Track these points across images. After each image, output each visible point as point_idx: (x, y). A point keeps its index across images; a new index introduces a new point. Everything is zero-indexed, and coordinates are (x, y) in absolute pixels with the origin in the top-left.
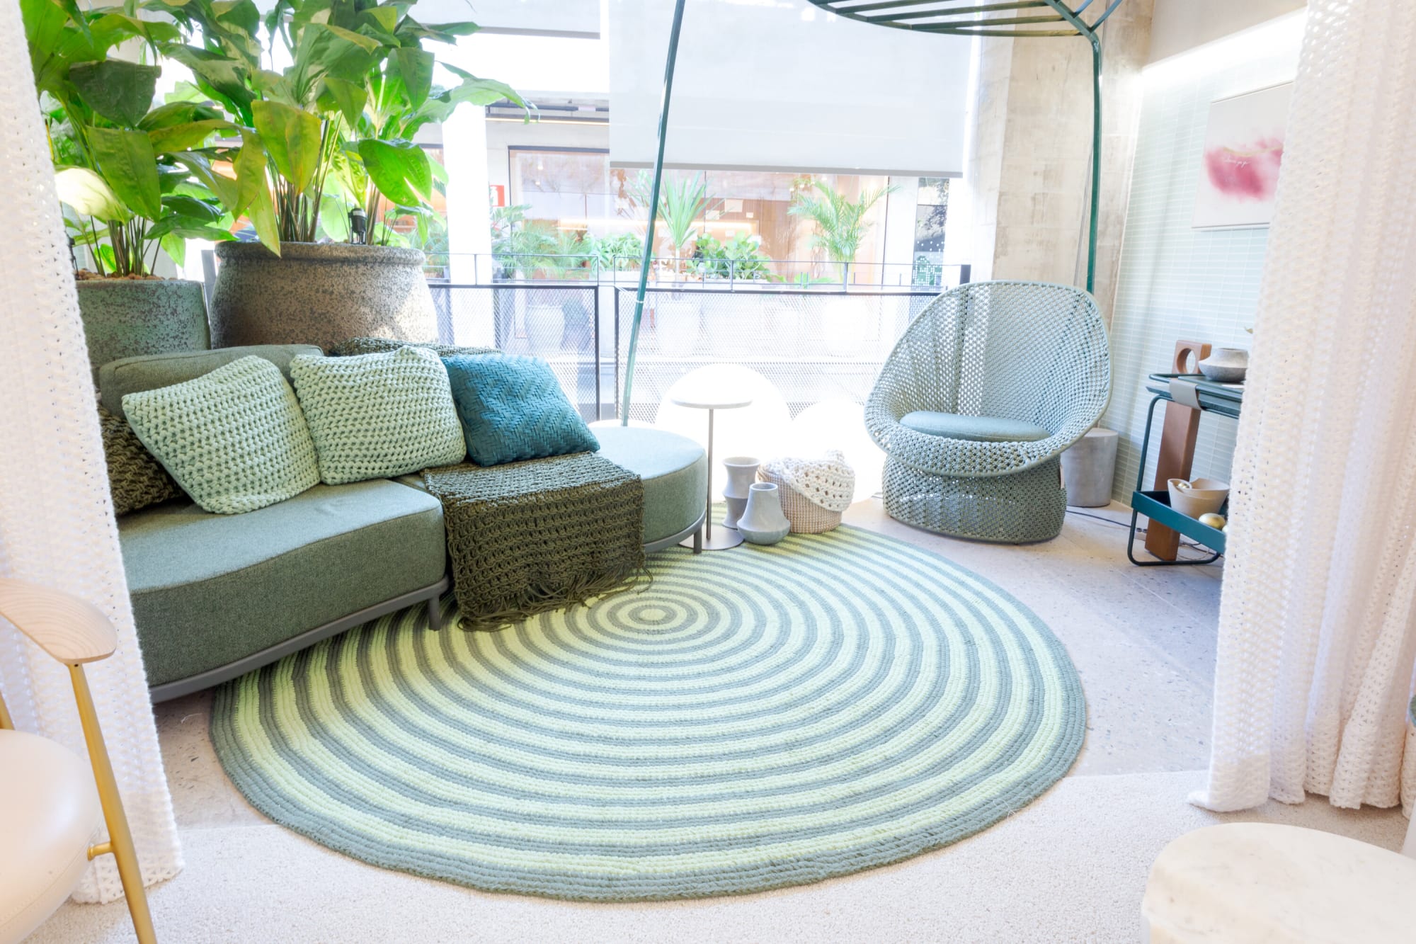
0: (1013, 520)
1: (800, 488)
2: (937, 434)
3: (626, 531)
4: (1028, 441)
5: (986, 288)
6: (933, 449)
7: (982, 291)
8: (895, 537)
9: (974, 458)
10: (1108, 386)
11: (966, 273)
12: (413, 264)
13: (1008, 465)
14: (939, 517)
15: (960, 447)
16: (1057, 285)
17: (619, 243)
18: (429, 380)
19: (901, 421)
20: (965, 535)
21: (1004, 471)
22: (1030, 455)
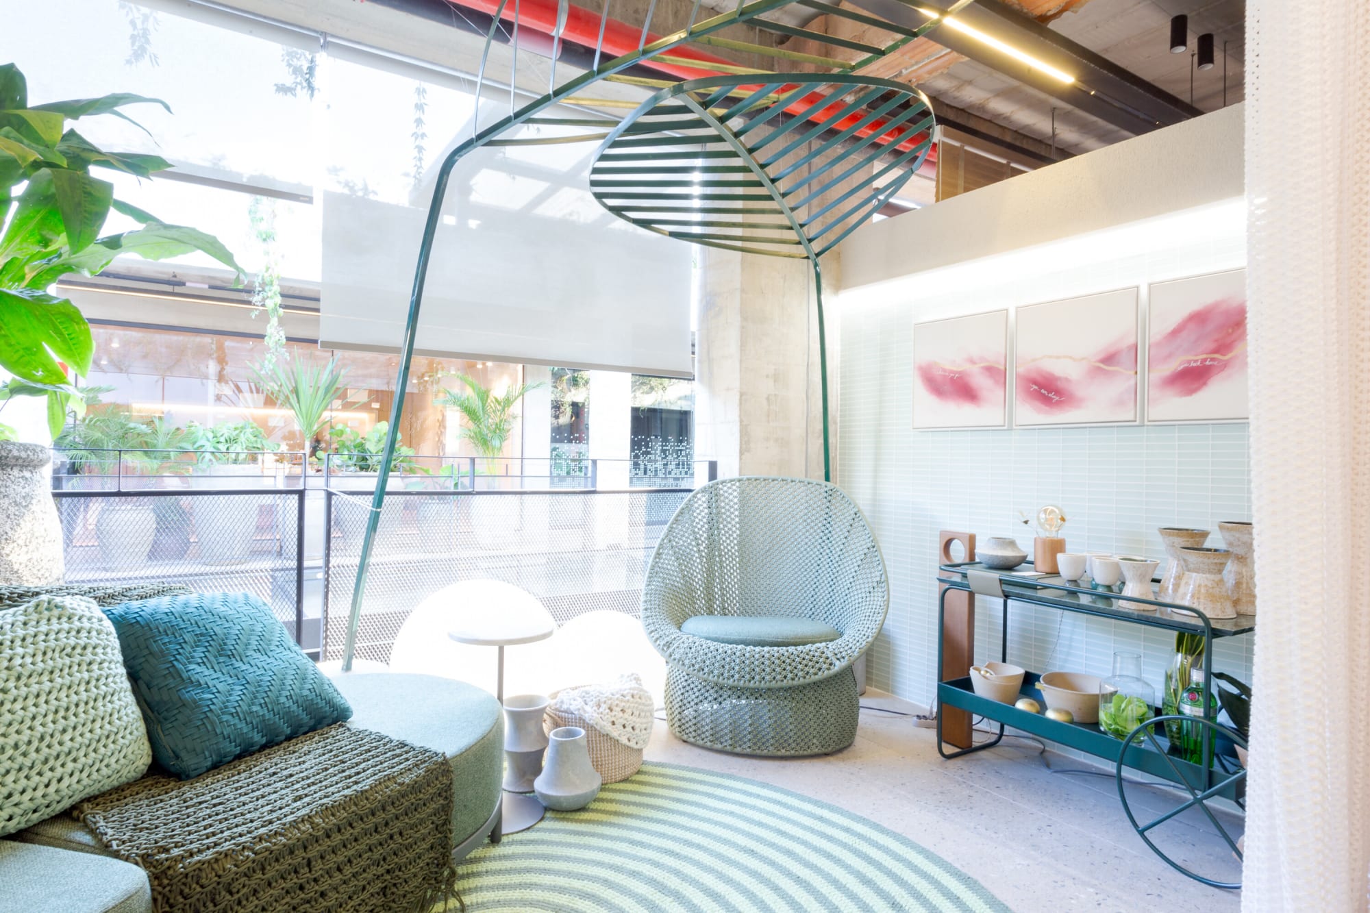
1: (609, 729)
3: (430, 840)
5: (736, 485)
6: (737, 661)
8: (707, 768)
9: (783, 665)
11: (713, 467)
12: (35, 467)
13: (820, 669)
14: (749, 737)
15: (767, 655)
17: (235, 433)
18: (90, 650)
19: (684, 628)
20: (779, 753)
21: (817, 677)
22: (839, 656)
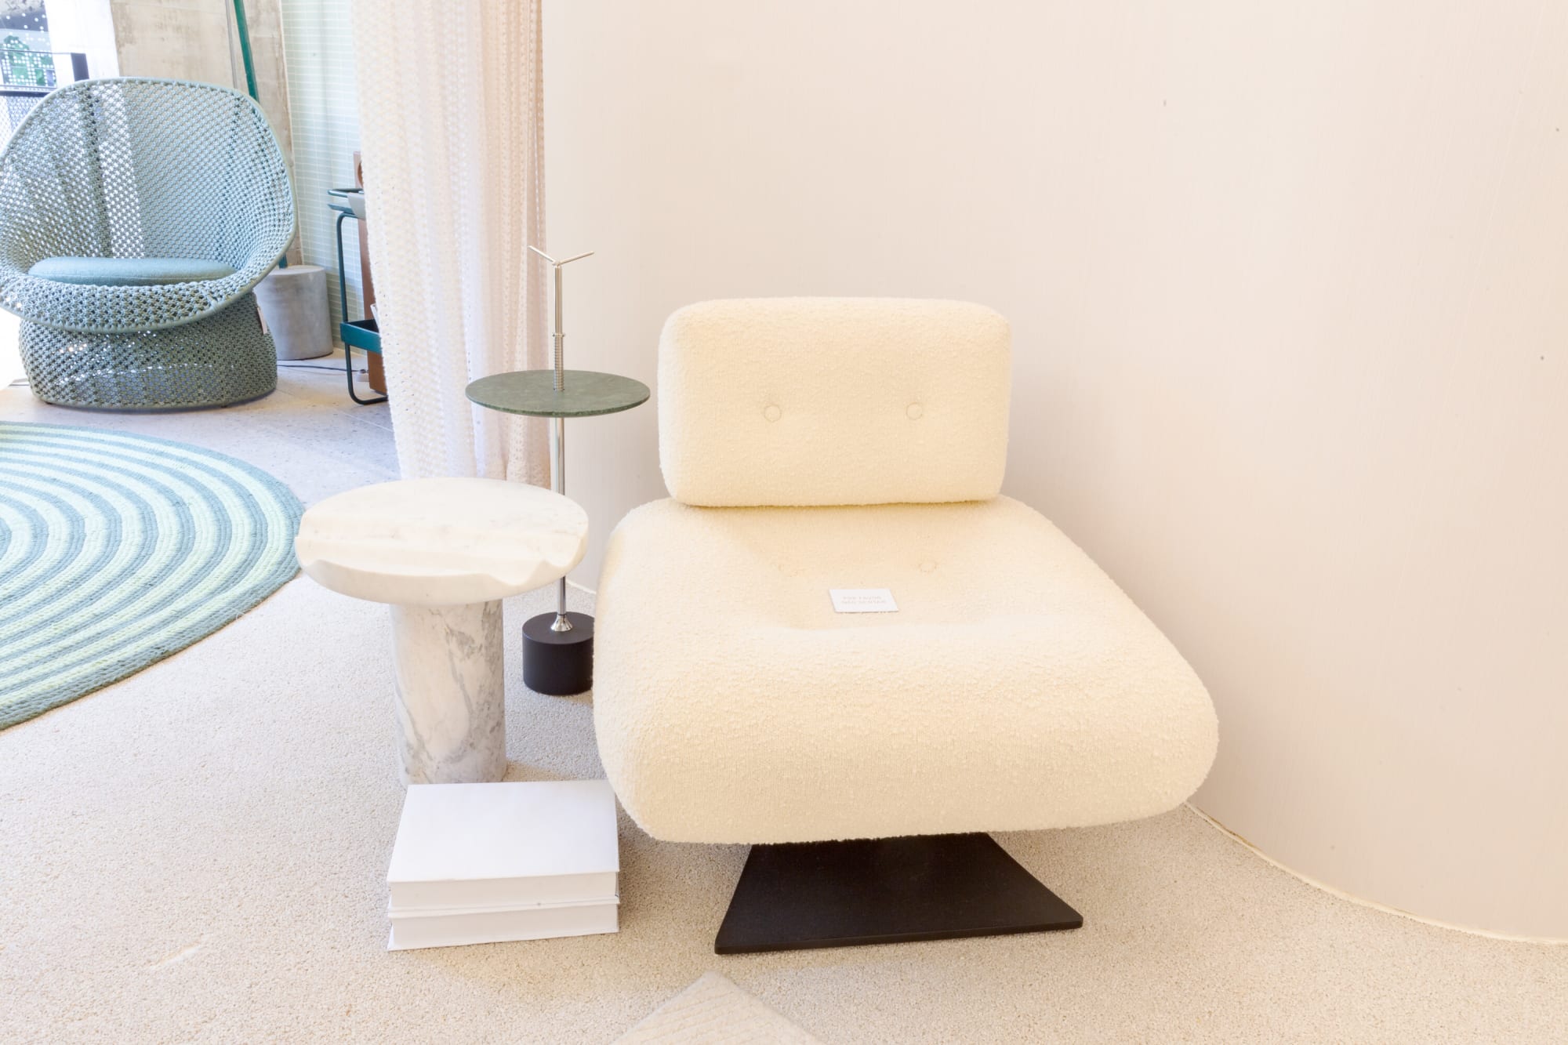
0: (213, 377)
2: (88, 282)
4: (211, 280)
5: (115, 87)
6: (85, 302)
7: (109, 92)
8: (59, 423)
9: (144, 306)
10: (291, 207)
11: (80, 65)
13: (191, 310)
14: (116, 389)
15: (122, 295)
16: (209, 85)
19: (30, 272)
20: (157, 406)
21: (187, 318)
22: (215, 295)
